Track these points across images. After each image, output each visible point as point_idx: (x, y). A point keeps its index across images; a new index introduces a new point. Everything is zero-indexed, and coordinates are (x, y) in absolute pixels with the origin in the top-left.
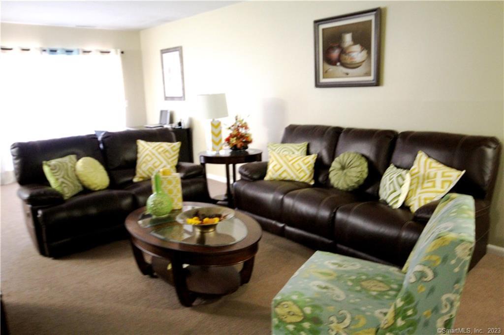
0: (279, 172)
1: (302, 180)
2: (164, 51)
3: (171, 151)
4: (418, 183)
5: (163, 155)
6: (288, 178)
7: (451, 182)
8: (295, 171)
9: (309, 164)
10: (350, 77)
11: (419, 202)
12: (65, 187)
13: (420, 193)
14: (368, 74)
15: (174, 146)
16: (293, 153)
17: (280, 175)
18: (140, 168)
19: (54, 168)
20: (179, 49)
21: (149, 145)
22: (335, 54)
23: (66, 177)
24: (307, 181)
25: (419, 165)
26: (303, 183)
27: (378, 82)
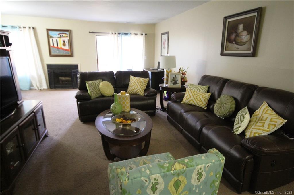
0: (189, 100)
1: (200, 106)
2: (163, 34)
3: (143, 82)
4: (255, 121)
5: (139, 84)
6: (193, 104)
7: (275, 126)
8: (197, 101)
9: (206, 98)
10: (239, 51)
11: (251, 134)
12: (93, 93)
13: (252, 129)
14: (249, 49)
15: (145, 80)
16: (200, 91)
17: (189, 102)
18: (129, 89)
19: (89, 85)
20: (168, 33)
21: (134, 78)
22: (233, 37)
23: (94, 89)
24: (203, 107)
25: (260, 110)
26: (201, 107)
27: (254, 54)
